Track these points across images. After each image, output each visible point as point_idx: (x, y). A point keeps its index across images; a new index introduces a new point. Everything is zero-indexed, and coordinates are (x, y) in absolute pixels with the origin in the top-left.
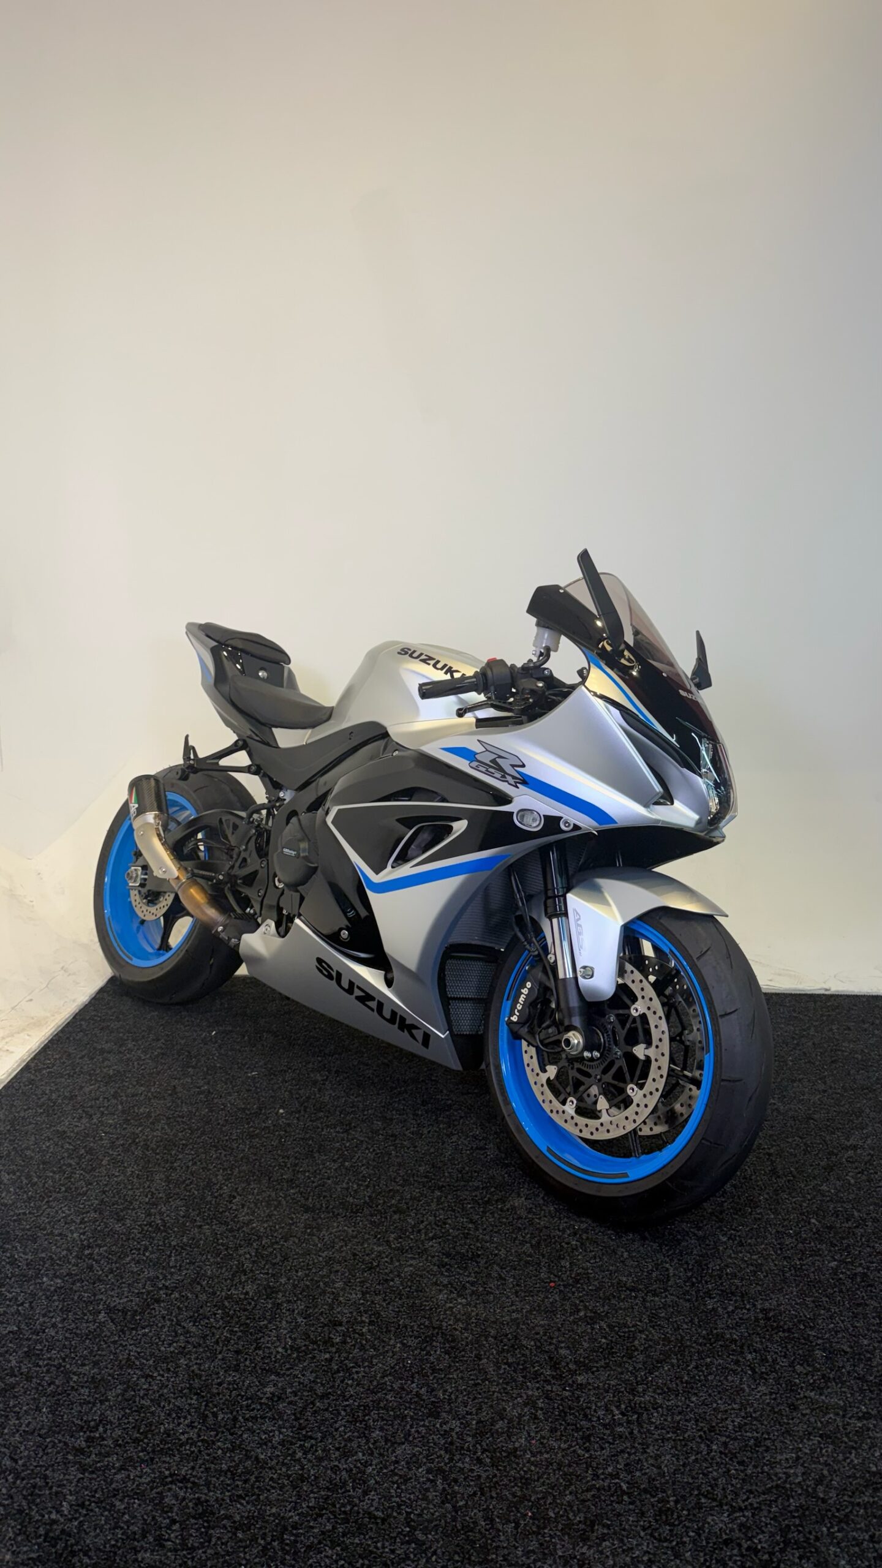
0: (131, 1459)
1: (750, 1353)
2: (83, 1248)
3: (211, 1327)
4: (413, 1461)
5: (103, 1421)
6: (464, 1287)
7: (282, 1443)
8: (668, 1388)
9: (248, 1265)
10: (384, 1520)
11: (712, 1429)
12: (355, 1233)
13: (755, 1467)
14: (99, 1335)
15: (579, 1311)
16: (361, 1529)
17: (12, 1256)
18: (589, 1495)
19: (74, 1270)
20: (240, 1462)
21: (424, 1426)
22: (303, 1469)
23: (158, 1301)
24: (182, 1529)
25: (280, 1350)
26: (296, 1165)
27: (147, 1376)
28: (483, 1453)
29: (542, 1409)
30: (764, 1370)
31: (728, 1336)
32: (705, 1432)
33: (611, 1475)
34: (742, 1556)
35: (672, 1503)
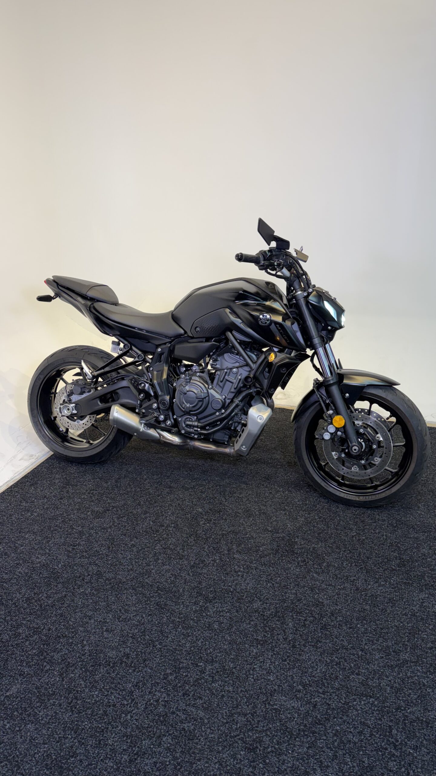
0: (83, 556)
2: (90, 491)
4: (167, 571)
5: (79, 544)
6: (211, 521)
7: (130, 559)
10: (151, 585)
11: (271, 579)
14: (86, 519)
15: (246, 535)
16: (143, 586)
17: (68, 490)
18: (219, 590)
19: (86, 497)
23: (108, 510)
24: (91, 577)
25: (141, 531)
33: (229, 586)
34: (259, 616)
35: (244, 597)
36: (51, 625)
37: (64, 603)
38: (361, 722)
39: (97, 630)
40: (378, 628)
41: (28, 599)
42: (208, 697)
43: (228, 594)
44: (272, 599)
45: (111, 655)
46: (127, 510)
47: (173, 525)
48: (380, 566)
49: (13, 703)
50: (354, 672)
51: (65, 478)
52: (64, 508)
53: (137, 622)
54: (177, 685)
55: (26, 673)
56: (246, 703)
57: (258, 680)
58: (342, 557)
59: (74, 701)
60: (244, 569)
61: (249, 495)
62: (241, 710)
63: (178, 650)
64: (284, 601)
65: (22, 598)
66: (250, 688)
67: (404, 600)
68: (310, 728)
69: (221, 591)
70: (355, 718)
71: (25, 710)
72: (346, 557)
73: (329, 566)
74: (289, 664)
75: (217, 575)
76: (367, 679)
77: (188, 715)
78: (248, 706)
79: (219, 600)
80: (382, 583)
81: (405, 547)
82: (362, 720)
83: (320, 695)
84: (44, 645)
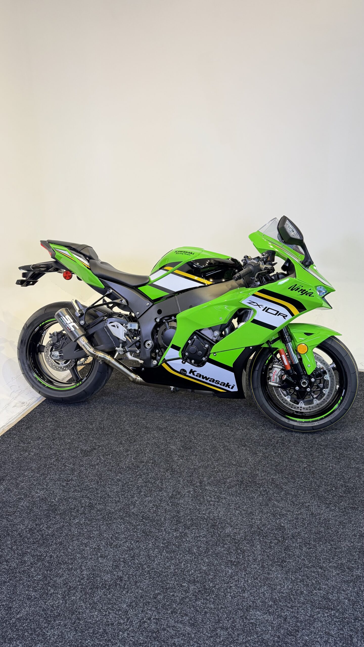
0: (76, 490)
4: (150, 502)
5: (72, 480)
6: (183, 457)
7: (116, 492)
10: (136, 515)
13: (247, 519)
16: (130, 516)
17: (59, 432)
18: (195, 518)
19: (75, 438)
22: (120, 499)
23: (95, 449)
24: (84, 509)
25: (124, 467)
27: (87, 469)
29: (191, 494)
33: (204, 514)
34: (231, 540)
35: (217, 524)
36: (52, 553)
37: (62, 533)
38: (326, 632)
39: (93, 557)
40: (332, 548)
41: (31, 529)
42: (193, 614)
43: (203, 521)
44: (242, 525)
45: (106, 579)
46: (111, 449)
47: (151, 461)
48: (329, 493)
49: (23, 624)
50: (316, 587)
51: (56, 421)
52: (57, 448)
53: (127, 547)
54: (165, 604)
55: (33, 596)
56: (226, 618)
57: (235, 598)
58: (297, 486)
59: (77, 621)
60: (215, 499)
61: (214, 433)
62: (223, 625)
63: (165, 572)
64: (251, 526)
65: (25, 528)
66: (229, 605)
67: (352, 523)
68: (282, 639)
69: (197, 518)
70: (321, 629)
71: (35, 631)
72: (301, 486)
73: (287, 493)
74: (260, 582)
75: (192, 505)
76: (328, 594)
77: (177, 631)
78: (228, 621)
79: (196, 526)
80: (332, 508)
81: (348, 476)
82: (327, 631)
83: (289, 609)
84: (47, 571)
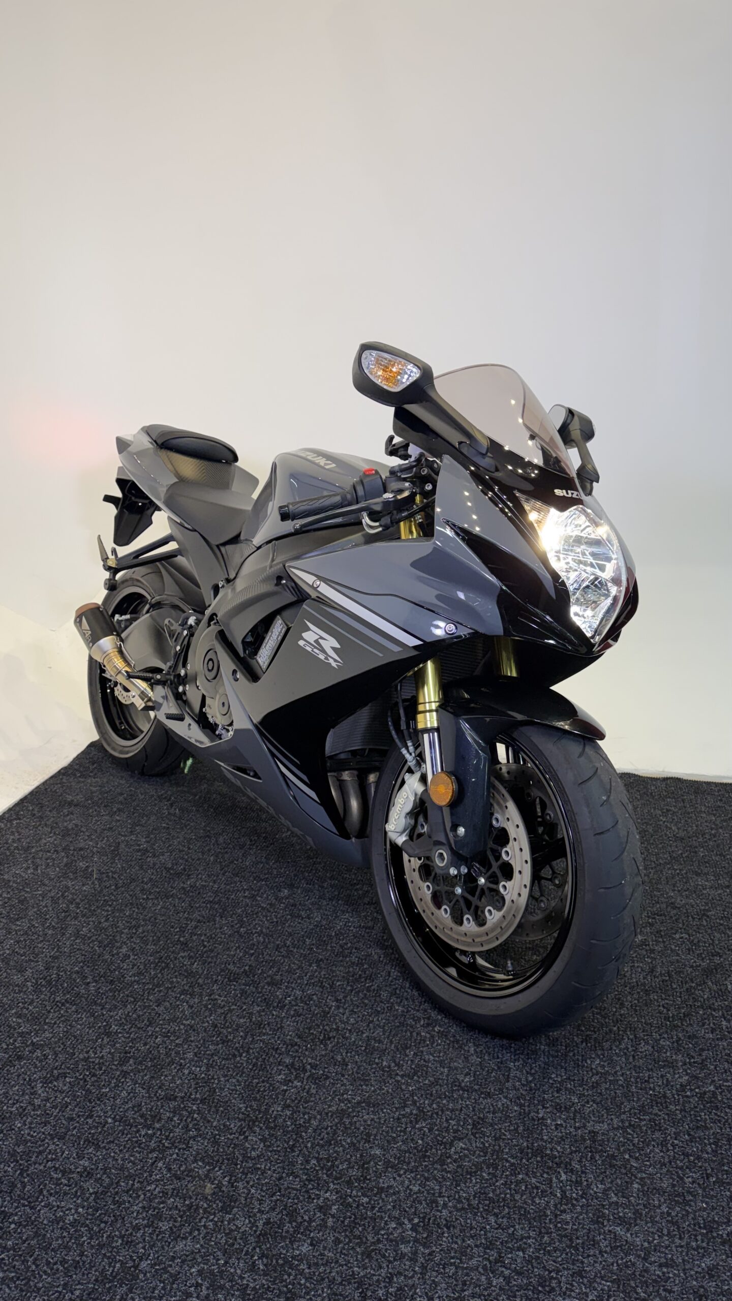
1: (565, 1173)
3: (56, 1091)
8: (469, 1205)
9: (114, 1028)
12: (223, 1004)
20: (27, 1239)
21: (212, 1220)
26: (196, 927)
28: (259, 1258)
30: (574, 1195)
31: (548, 1152)
32: (490, 1262)
